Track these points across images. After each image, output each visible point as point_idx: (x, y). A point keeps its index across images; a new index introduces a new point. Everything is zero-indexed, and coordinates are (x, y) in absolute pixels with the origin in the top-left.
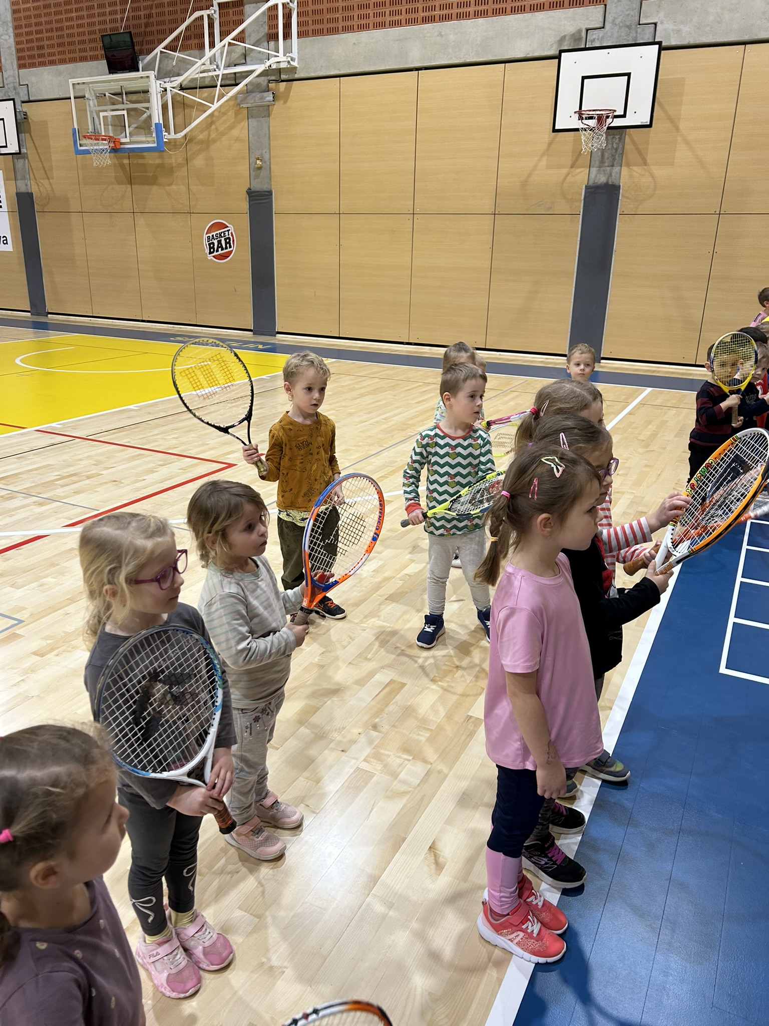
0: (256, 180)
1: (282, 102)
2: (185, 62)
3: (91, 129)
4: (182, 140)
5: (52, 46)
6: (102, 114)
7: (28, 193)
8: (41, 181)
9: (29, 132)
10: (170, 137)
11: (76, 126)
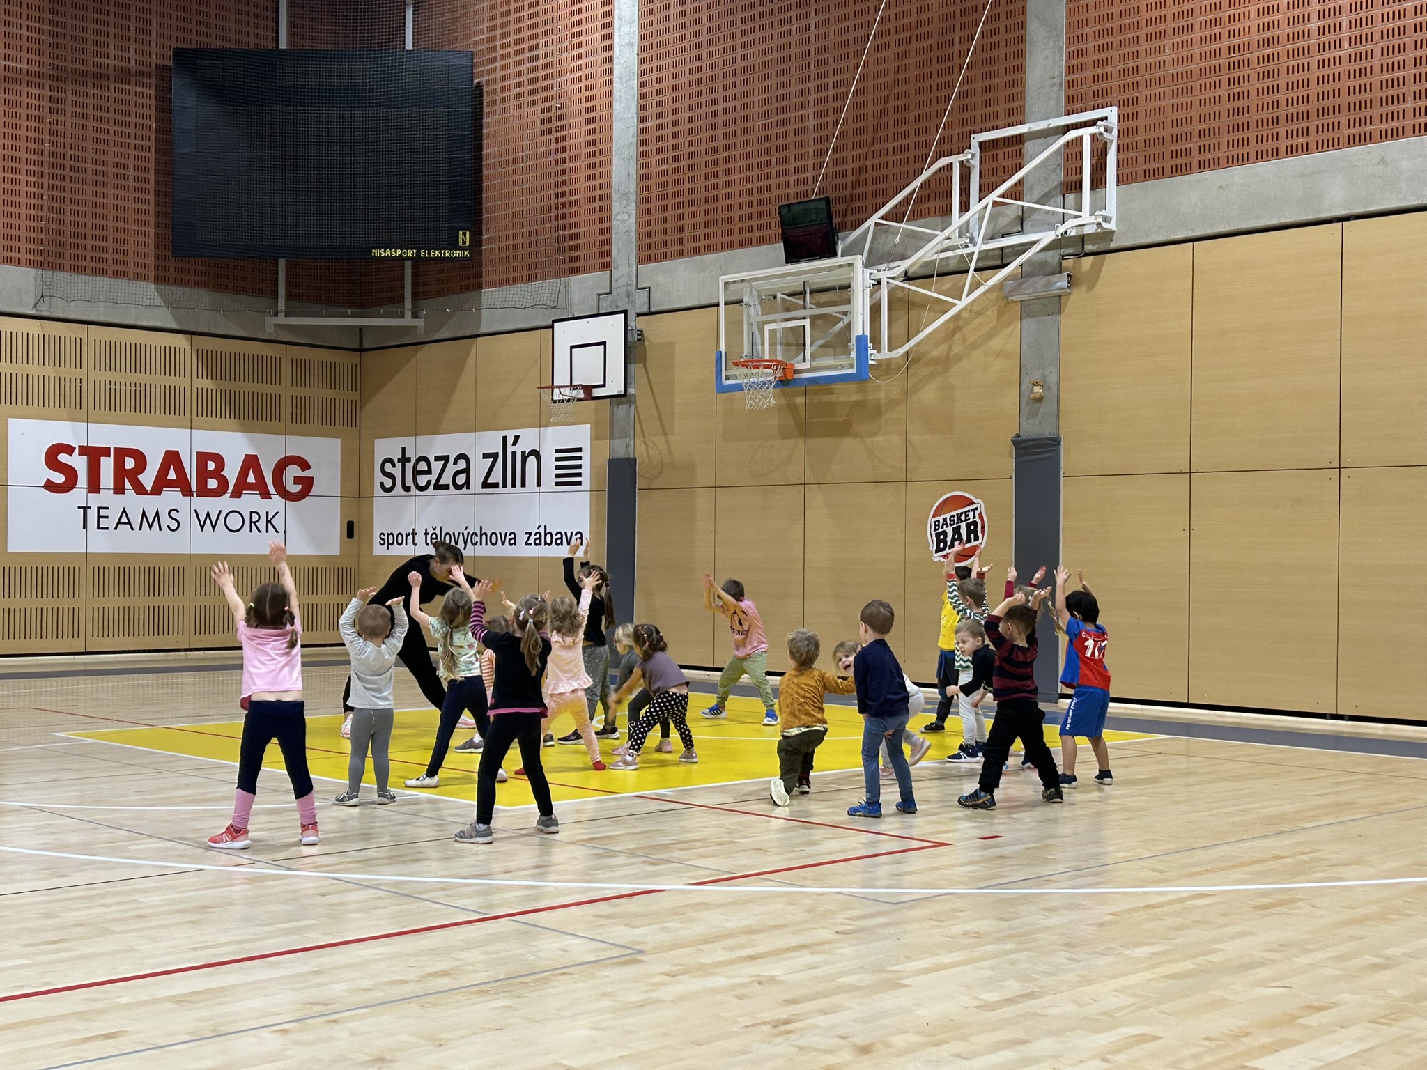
0: (1031, 421)
1: (1083, 289)
2: (915, 237)
3: (746, 351)
4: (901, 362)
5: (697, 226)
6: (768, 327)
7: (628, 460)
8: (653, 438)
9: (643, 360)
10: (879, 357)
11: (722, 348)
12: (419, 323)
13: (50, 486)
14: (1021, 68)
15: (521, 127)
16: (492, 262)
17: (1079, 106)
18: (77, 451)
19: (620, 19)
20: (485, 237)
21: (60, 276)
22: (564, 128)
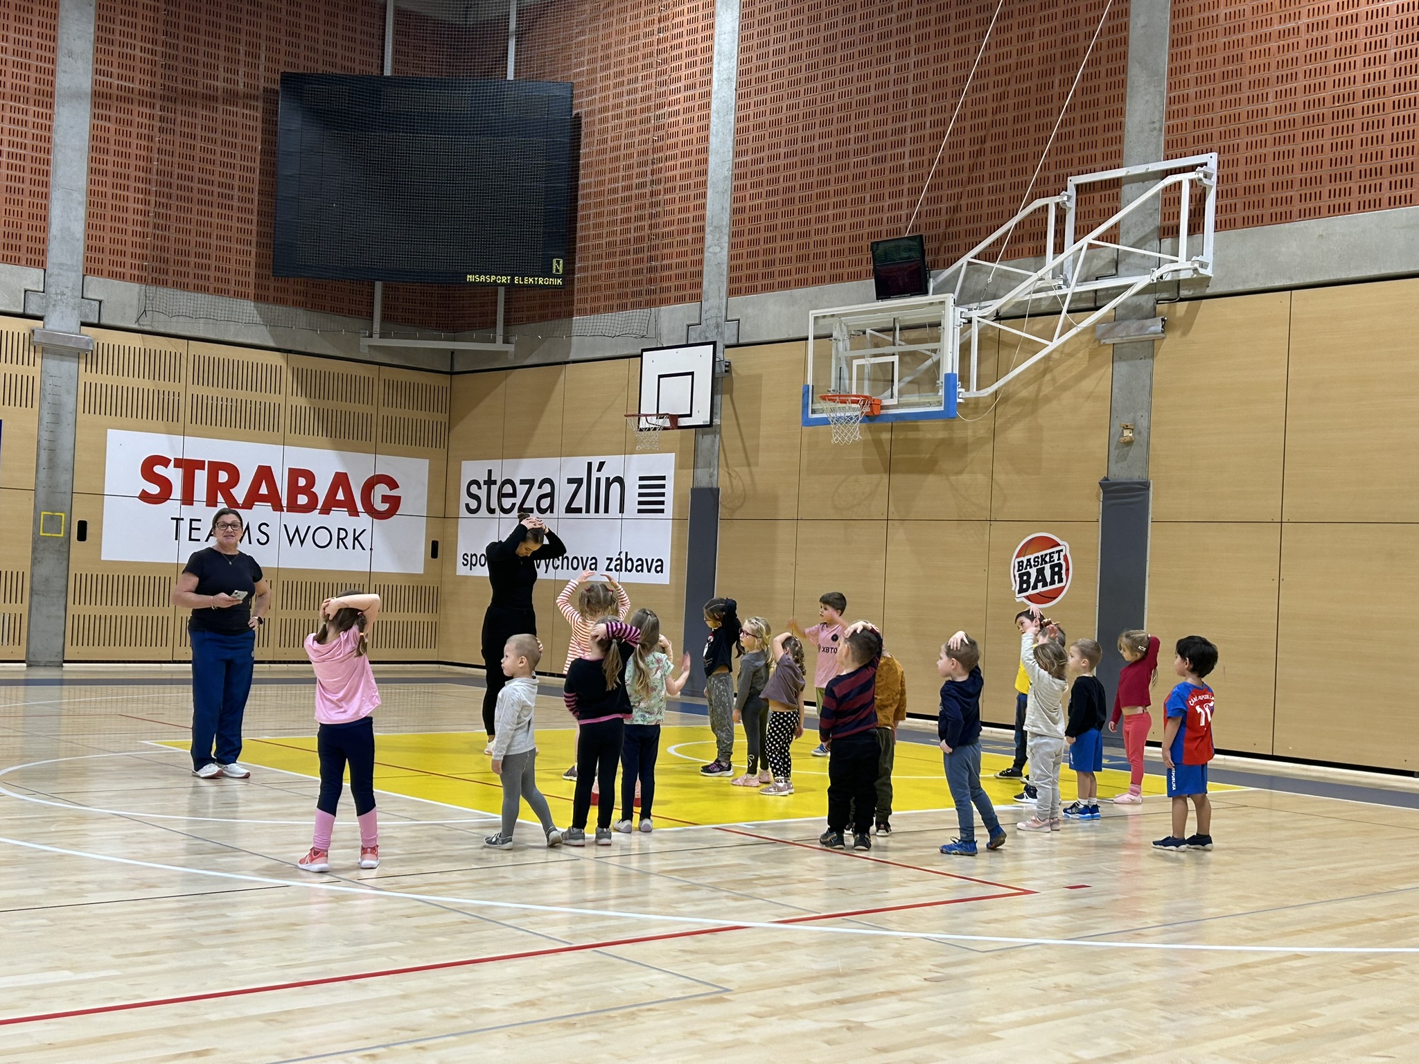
0: (1120, 465)
1: (1178, 333)
2: (1008, 277)
3: (834, 385)
4: (989, 401)
5: (789, 260)
6: (856, 363)
7: (711, 490)
8: (736, 469)
9: (730, 391)
10: (967, 395)
11: (810, 382)
12: (510, 348)
13: (145, 497)
14: (1121, 112)
15: (617, 159)
16: (585, 290)
17: (1178, 151)
18: (172, 463)
19: (719, 54)
20: (578, 265)
21: (162, 292)
22: (660, 160)
